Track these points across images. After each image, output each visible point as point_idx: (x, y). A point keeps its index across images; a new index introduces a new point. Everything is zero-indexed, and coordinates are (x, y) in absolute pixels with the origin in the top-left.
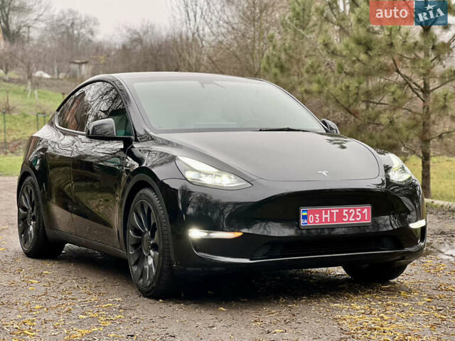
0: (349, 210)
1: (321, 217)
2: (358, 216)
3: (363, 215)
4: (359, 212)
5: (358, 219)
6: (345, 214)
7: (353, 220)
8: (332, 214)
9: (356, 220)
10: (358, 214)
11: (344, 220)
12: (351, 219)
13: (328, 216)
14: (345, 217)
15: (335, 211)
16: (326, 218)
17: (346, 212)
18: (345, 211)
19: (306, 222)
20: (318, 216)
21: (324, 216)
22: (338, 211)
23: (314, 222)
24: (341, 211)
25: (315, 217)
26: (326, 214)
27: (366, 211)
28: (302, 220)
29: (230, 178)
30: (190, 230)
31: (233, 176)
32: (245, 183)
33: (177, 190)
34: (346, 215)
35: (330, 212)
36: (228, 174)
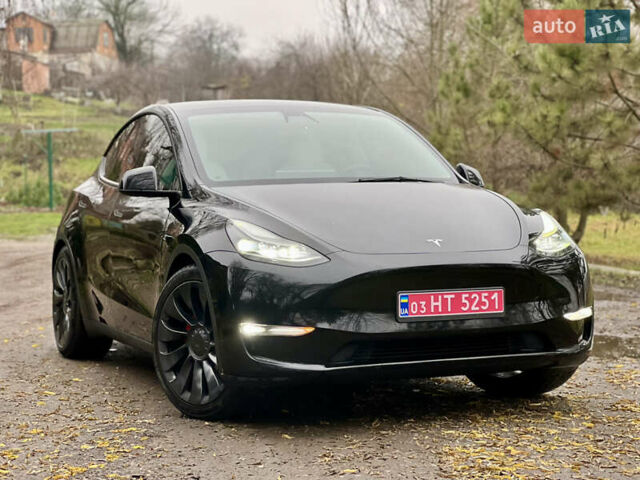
0: (471, 294)
1: (428, 305)
2: (484, 304)
3: (492, 302)
4: (485, 297)
5: (483, 308)
6: (464, 301)
7: (477, 308)
8: (445, 301)
9: (481, 310)
10: (484, 300)
11: (463, 309)
12: (473, 308)
13: (439, 304)
14: (465, 305)
15: (449, 297)
16: (436, 307)
17: (466, 298)
18: (464, 296)
19: (406, 312)
20: (423, 303)
21: (433, 304)
22: (453, 296)
23: (418, 313)
24: (459, 297)
25: (419, 305)
26: (436, 300)
27: (495, 296)
28: (400, 309)
29: (301, 250)
30: (242, 324)
31: (304, 248)
32: (320, 257)
33: (226, 268)
34: (466, 302)
35: (443, 298)
36: (298, 244)
